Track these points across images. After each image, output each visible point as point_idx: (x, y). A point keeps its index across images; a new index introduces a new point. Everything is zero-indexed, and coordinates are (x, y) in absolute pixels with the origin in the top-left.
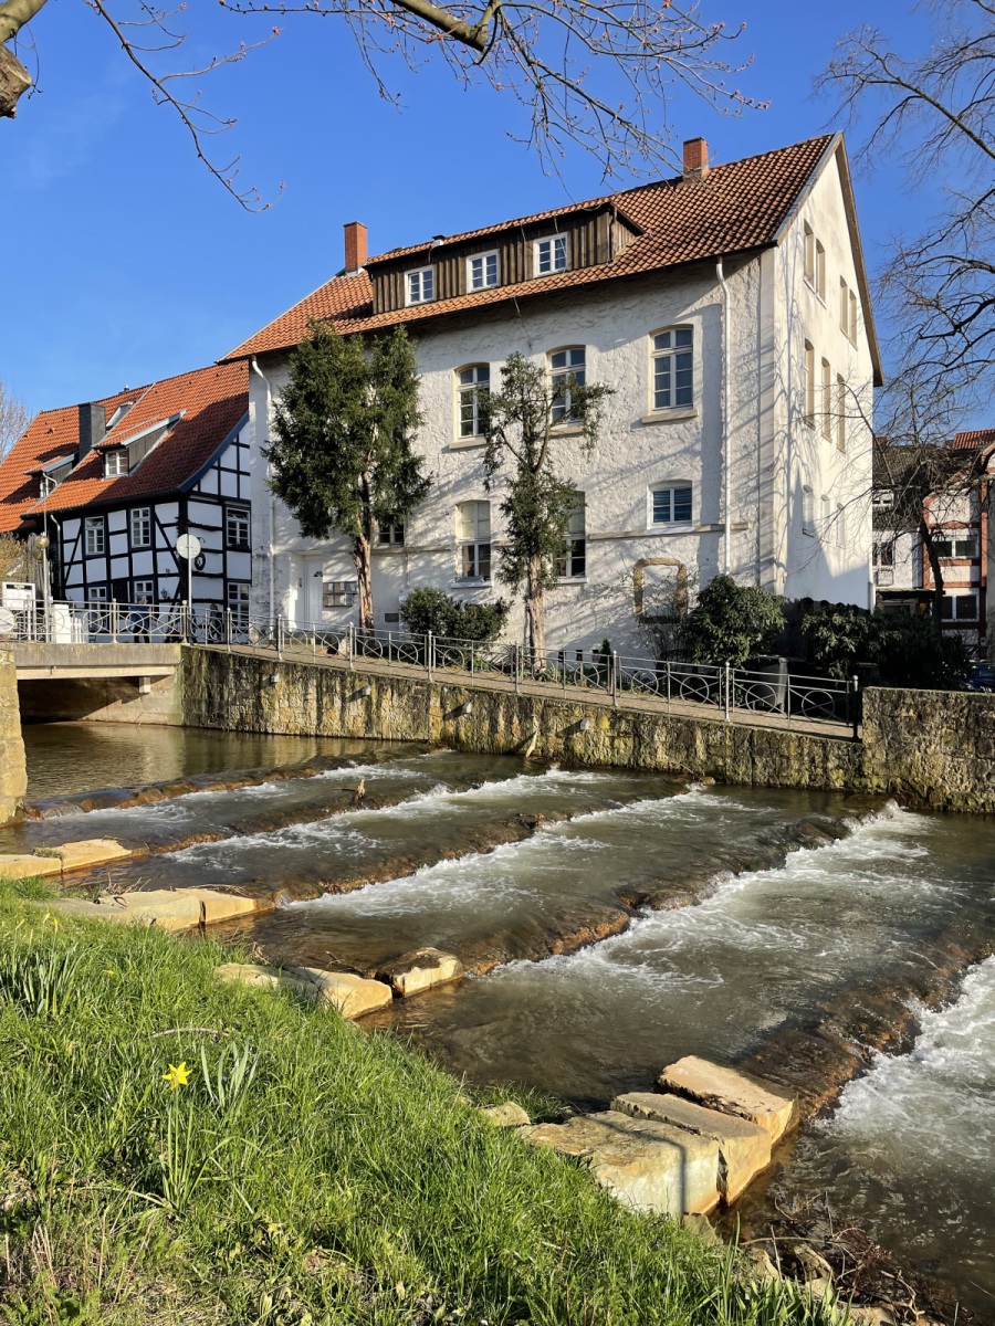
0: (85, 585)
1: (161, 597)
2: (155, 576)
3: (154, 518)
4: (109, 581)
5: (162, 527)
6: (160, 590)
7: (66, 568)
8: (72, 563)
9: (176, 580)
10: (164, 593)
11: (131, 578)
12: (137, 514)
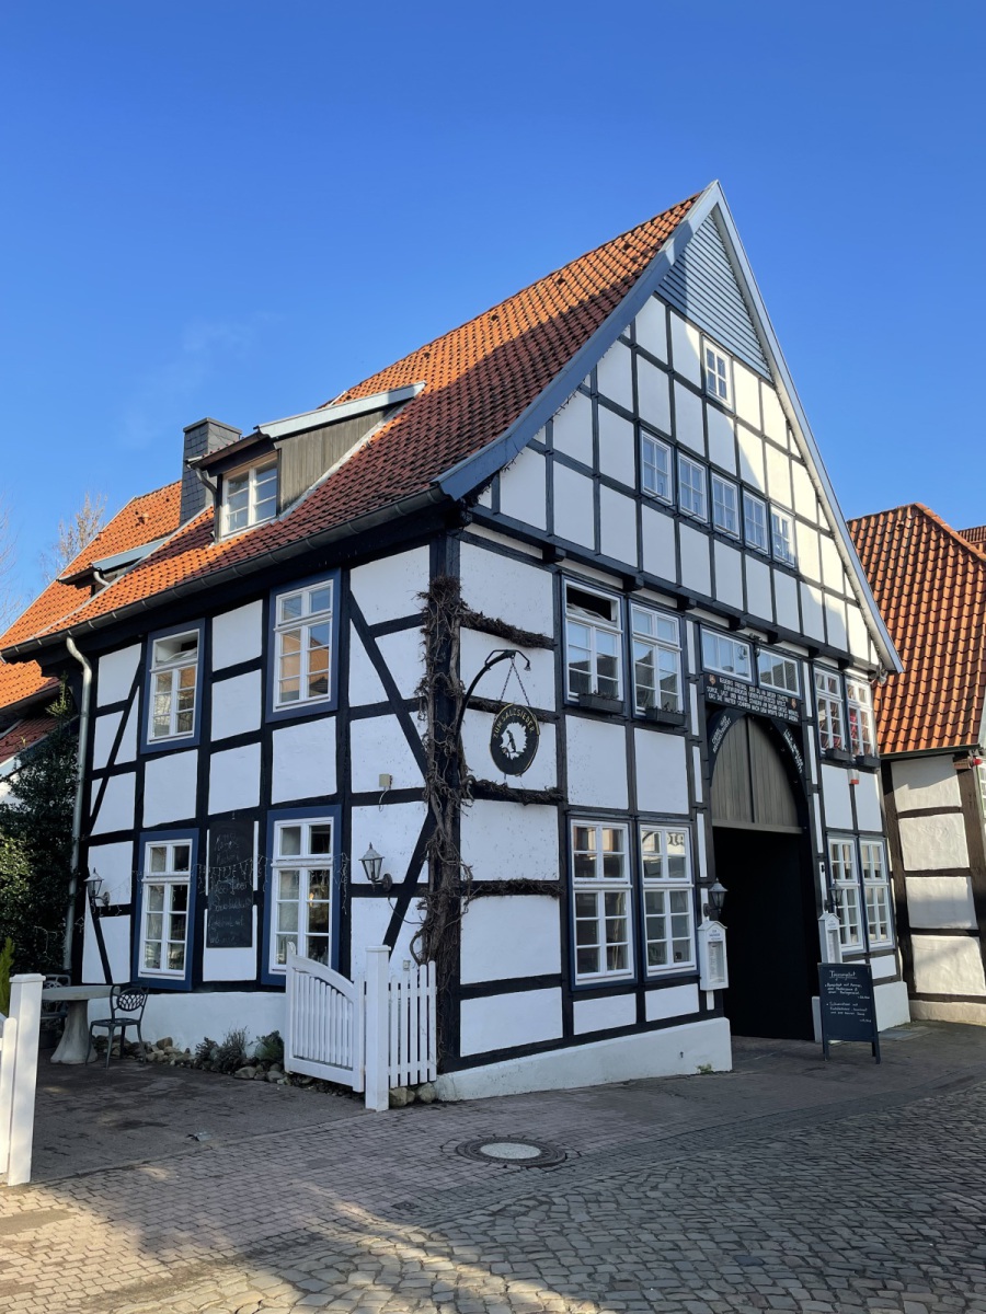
0: (136, 835)
1: (359, 876)
2: (344, 800)
3: (347, 608)
4: (202, 821)
5: (370, 634)
6: (358, 851)
7: (96, 784)
8: (113, 769)
9: (416, 813)
10: (373, 861)
11: (266, 810)
12: (294, 607)
